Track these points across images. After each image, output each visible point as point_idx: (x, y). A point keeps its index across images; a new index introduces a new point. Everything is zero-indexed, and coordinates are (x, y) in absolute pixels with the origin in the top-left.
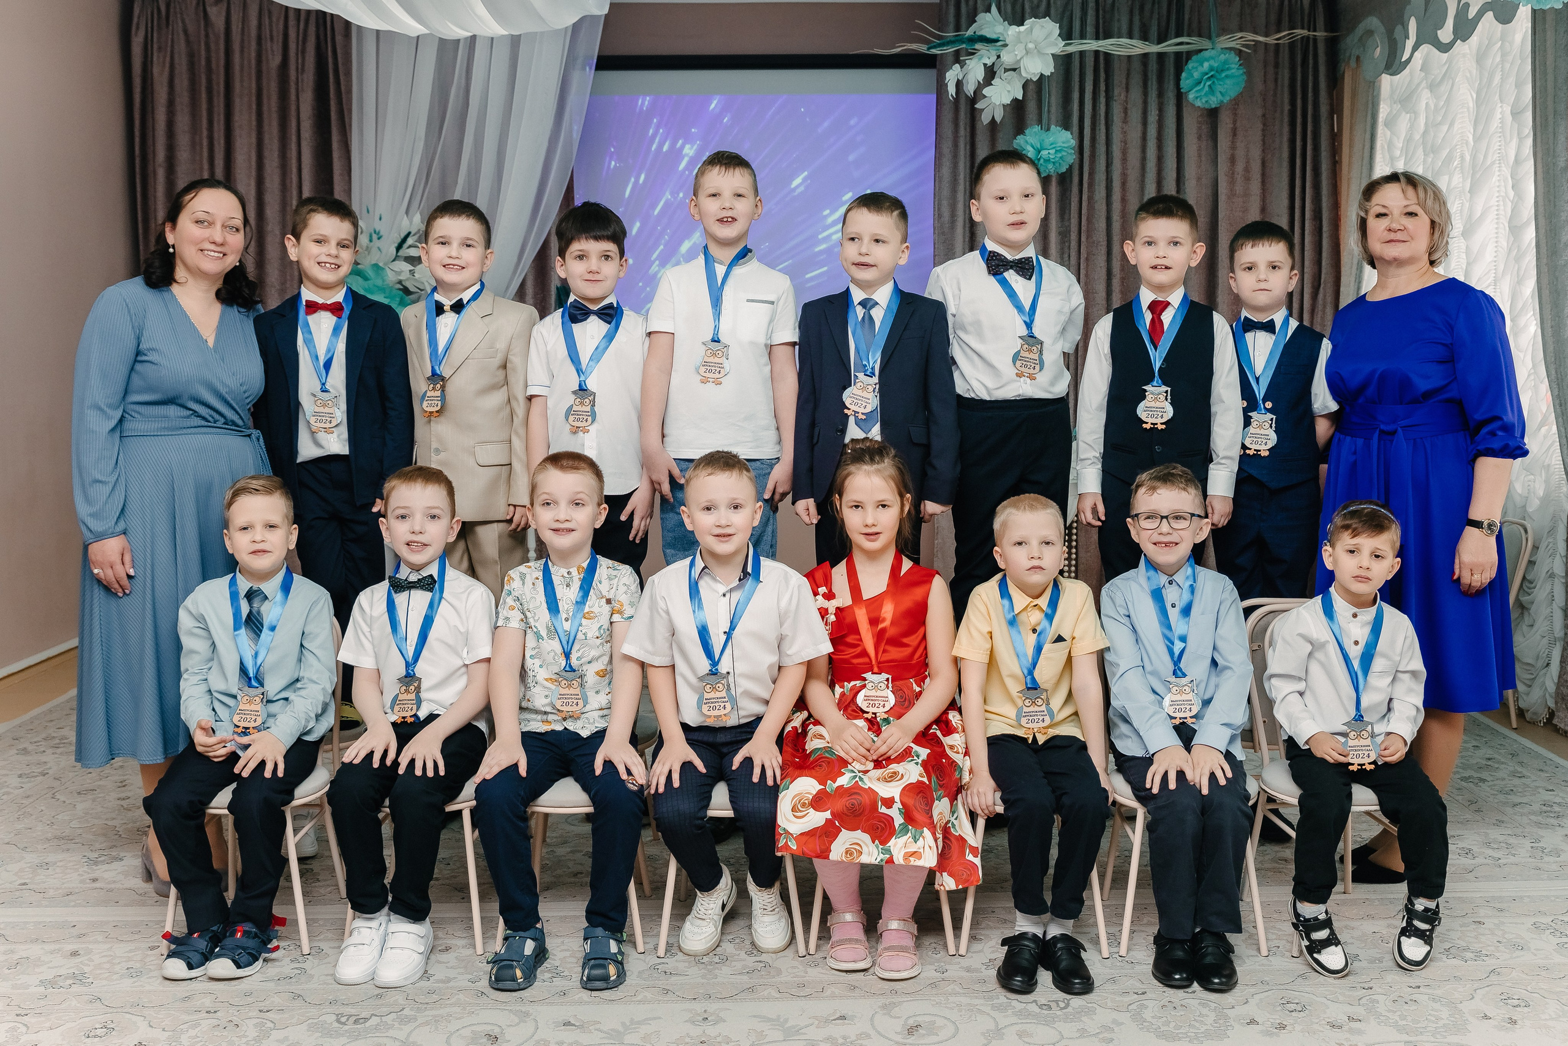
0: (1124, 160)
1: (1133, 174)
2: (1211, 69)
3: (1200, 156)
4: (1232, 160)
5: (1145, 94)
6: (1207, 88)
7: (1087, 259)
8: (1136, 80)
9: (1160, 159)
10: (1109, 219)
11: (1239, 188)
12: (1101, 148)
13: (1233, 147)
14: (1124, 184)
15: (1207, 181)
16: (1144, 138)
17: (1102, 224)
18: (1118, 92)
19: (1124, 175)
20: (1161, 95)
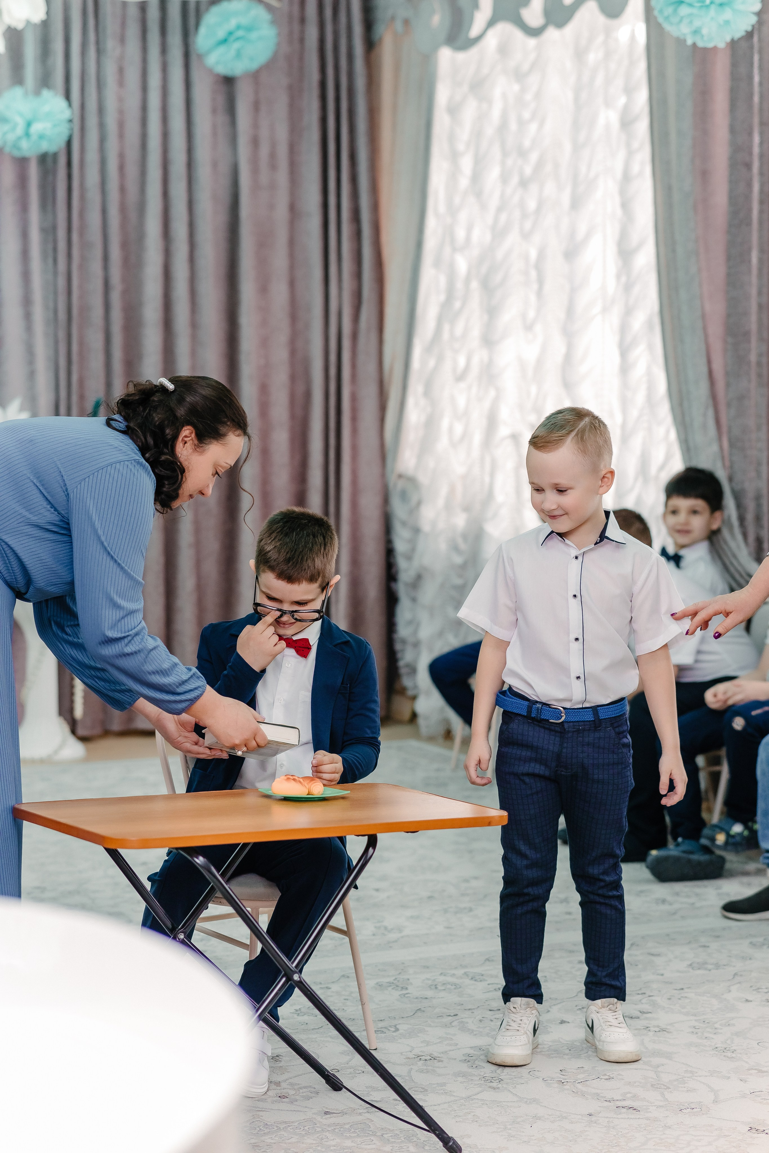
0: (121, 136)
1: (132, 154)
2: (239, 27)
3: (215, 134)
4: (255, 142)
5: (144, 49)
6: (232, 53)
7: (81, 267)
8: (133, 31)
9: (165, 135)
10: (104, 211)
11: (264, 178)
12: (92, 121)
13: (255, 125)
14: (121, 168)
15: (224, 168)
16: (144, 108)
17: (94, 219)
18: (111, 44)
19: (121, 156)
20: (164, 50)
